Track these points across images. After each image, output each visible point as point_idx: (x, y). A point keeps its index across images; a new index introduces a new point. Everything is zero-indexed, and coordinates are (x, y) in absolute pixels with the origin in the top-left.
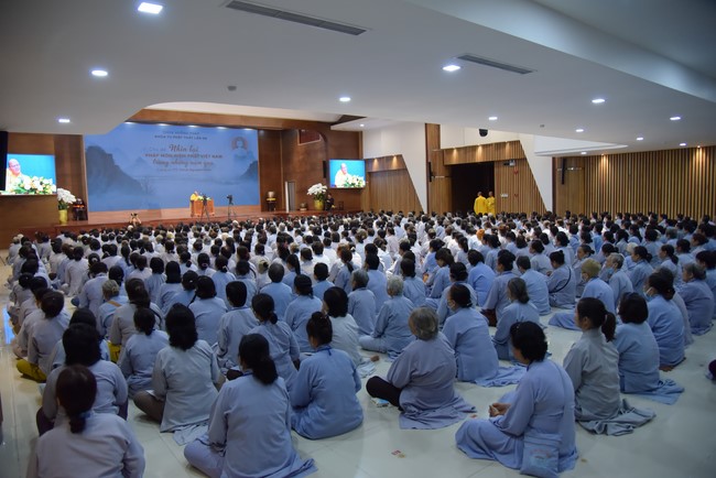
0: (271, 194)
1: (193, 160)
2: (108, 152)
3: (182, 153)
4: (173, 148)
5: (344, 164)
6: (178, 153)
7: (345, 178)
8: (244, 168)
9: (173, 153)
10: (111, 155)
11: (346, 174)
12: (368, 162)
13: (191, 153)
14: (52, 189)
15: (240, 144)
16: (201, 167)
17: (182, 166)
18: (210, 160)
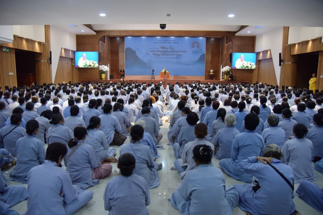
0: (212, 71)
1: (172, 53)
2: (134, 50)
3: (166, 50)
4: (162, 48)
5: (243, 55)
6: (164, 50)
7: (242, 63)
8: (197, 57)
9: (162, 50)
10: (135, 51)
11: (242, 61)
12: (258, 54)
13: (170, 50)
14: (97, 65)
15: (196, 45)
16: (175, 56)
17: (166, 56)
18: (179, 53)
